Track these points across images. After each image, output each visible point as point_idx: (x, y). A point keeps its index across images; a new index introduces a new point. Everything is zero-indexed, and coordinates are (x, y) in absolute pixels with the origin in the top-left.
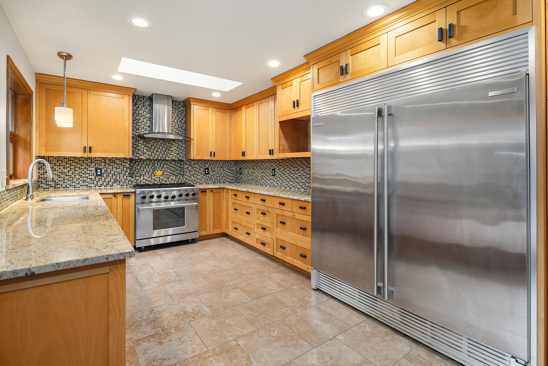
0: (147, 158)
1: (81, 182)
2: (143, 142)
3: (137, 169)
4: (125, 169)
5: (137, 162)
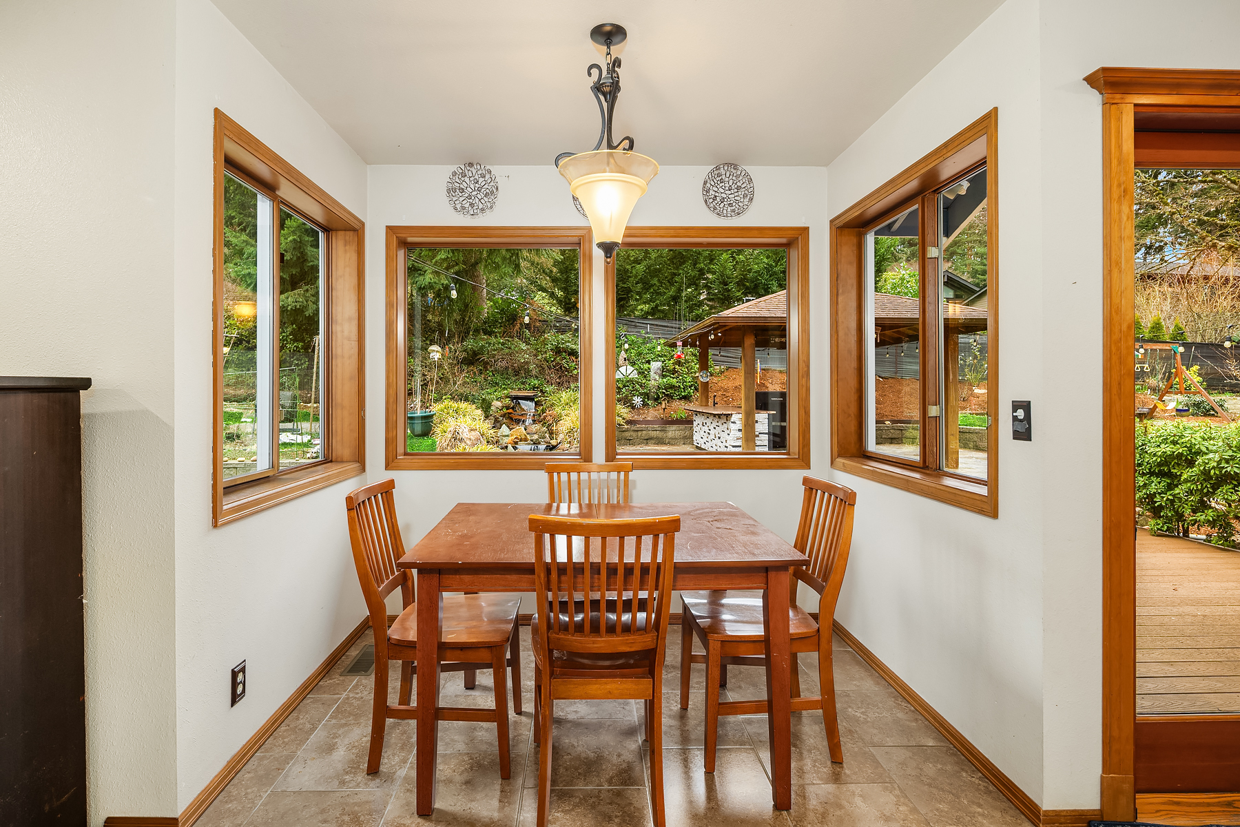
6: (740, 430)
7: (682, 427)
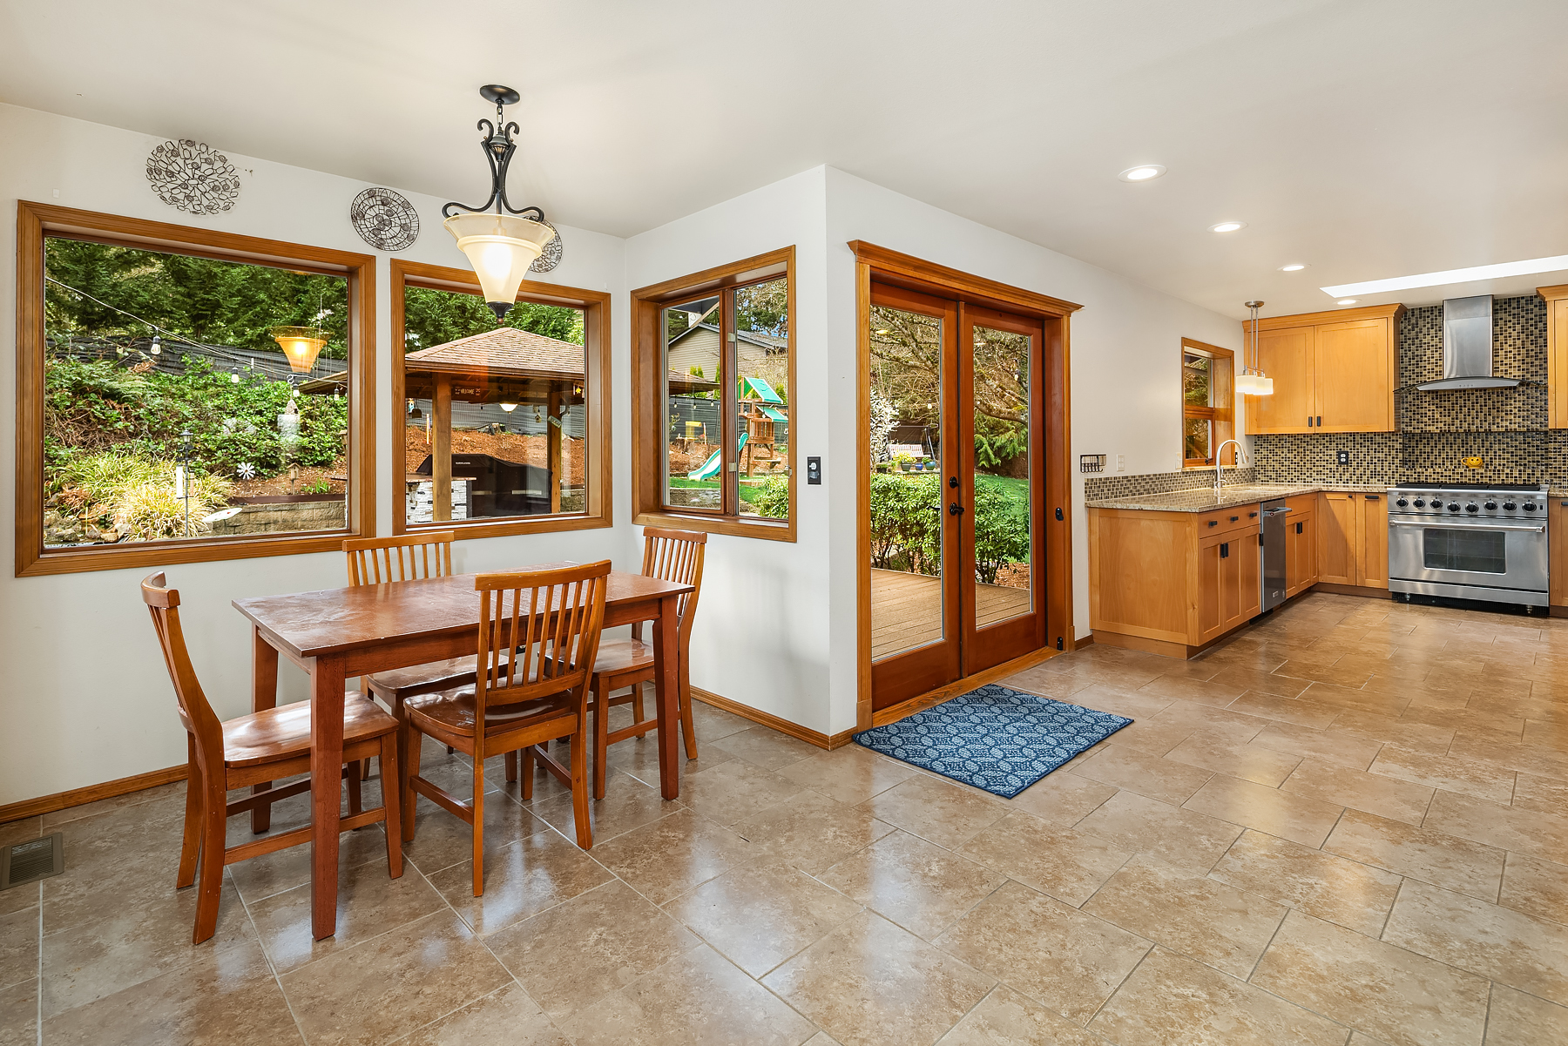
0: (1441, 431)
1: (1314, 474)
2: (1433, 399)
3: (1425, 453)
4: (1393, 452)
5: (1425, 438)
6: (430, 502)
7: (325, 503)
